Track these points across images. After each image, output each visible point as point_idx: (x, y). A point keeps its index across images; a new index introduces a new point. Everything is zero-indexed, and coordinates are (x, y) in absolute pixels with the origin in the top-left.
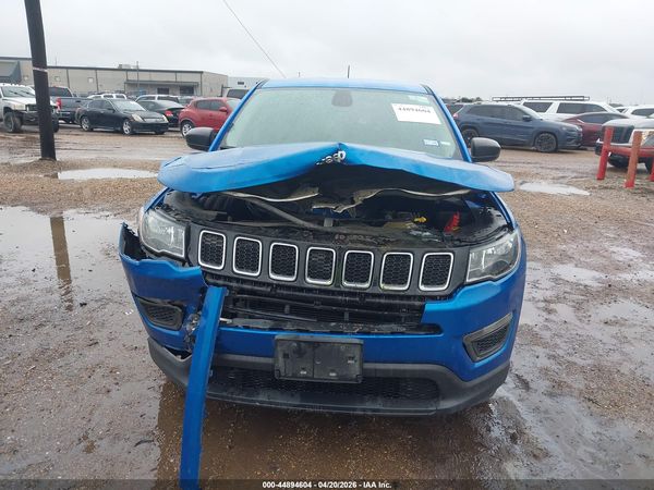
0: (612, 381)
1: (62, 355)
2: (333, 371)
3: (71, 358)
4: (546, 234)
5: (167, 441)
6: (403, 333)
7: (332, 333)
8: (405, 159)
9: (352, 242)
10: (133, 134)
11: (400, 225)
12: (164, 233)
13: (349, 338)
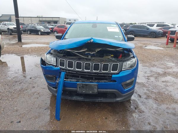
0: (162, 96)
1: (26, 90)
2: (91, 91)
3: (29, 90)
4: (150, 60)
5: (52, 109)
6: (107, 82)
7: (90, 82)
8: (107, 41)
9: (95, 61)
10: (41, 35)
11: (107, 57)
12: (51, 60)
13: (94, 84)
